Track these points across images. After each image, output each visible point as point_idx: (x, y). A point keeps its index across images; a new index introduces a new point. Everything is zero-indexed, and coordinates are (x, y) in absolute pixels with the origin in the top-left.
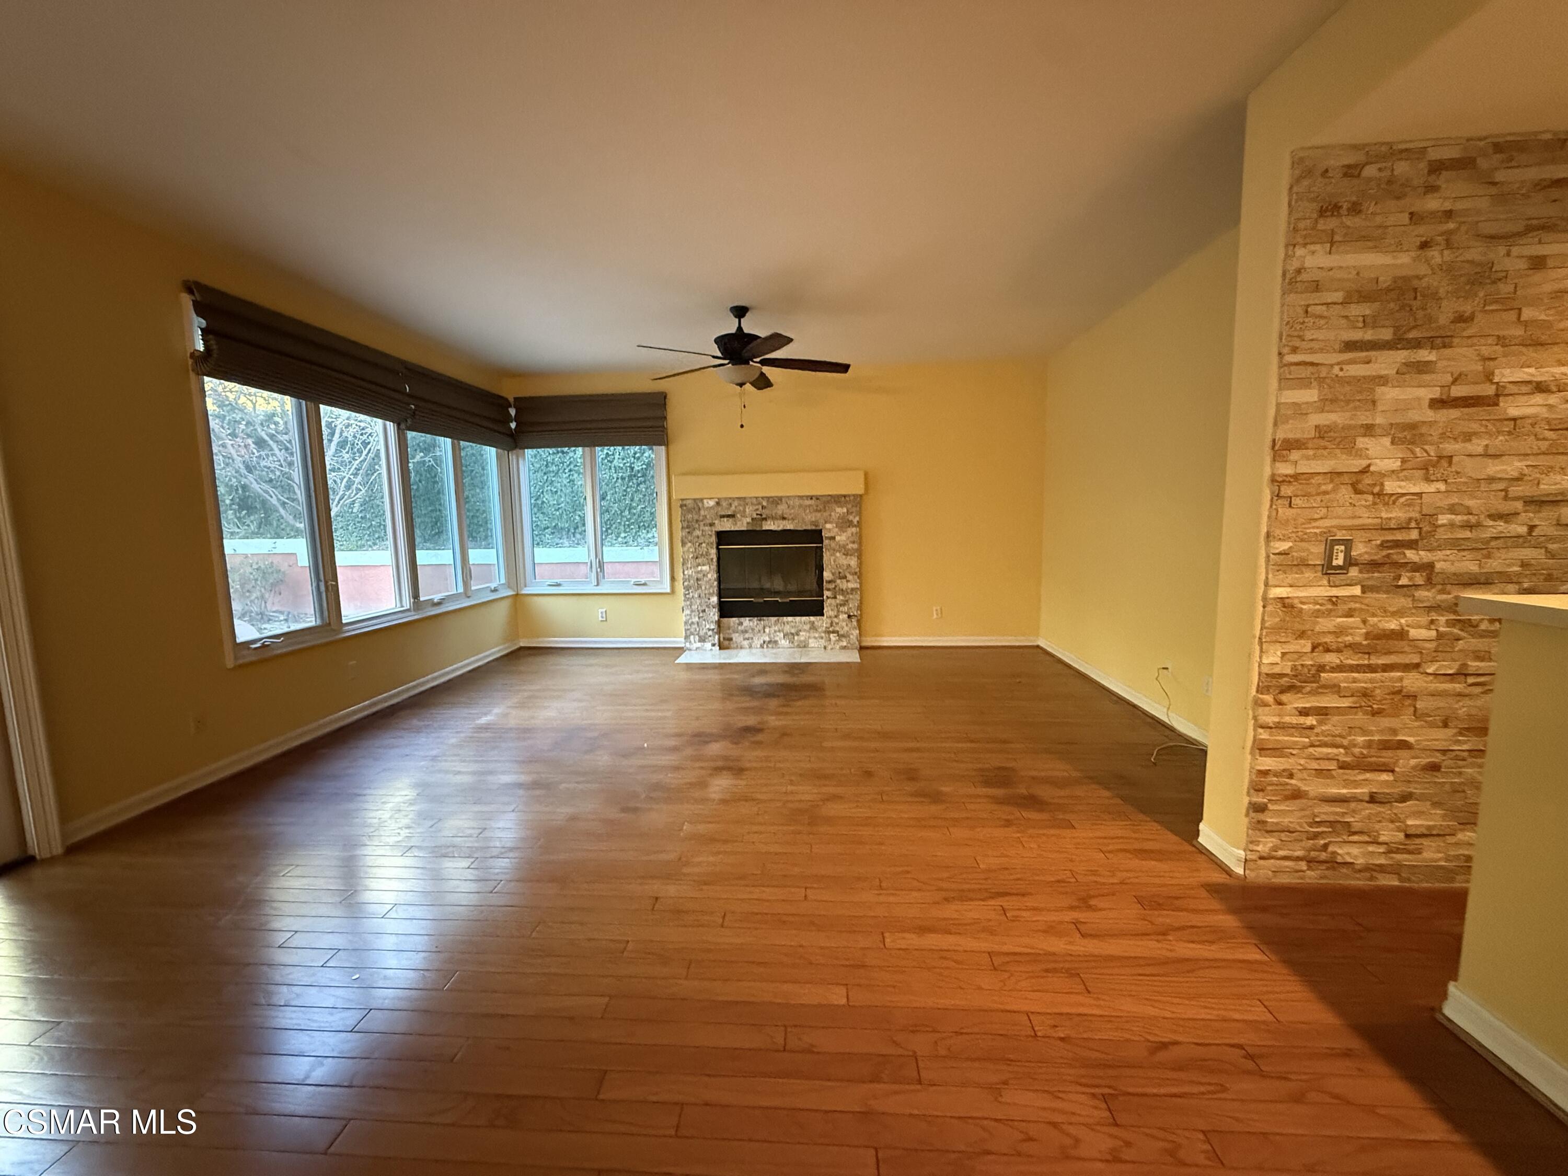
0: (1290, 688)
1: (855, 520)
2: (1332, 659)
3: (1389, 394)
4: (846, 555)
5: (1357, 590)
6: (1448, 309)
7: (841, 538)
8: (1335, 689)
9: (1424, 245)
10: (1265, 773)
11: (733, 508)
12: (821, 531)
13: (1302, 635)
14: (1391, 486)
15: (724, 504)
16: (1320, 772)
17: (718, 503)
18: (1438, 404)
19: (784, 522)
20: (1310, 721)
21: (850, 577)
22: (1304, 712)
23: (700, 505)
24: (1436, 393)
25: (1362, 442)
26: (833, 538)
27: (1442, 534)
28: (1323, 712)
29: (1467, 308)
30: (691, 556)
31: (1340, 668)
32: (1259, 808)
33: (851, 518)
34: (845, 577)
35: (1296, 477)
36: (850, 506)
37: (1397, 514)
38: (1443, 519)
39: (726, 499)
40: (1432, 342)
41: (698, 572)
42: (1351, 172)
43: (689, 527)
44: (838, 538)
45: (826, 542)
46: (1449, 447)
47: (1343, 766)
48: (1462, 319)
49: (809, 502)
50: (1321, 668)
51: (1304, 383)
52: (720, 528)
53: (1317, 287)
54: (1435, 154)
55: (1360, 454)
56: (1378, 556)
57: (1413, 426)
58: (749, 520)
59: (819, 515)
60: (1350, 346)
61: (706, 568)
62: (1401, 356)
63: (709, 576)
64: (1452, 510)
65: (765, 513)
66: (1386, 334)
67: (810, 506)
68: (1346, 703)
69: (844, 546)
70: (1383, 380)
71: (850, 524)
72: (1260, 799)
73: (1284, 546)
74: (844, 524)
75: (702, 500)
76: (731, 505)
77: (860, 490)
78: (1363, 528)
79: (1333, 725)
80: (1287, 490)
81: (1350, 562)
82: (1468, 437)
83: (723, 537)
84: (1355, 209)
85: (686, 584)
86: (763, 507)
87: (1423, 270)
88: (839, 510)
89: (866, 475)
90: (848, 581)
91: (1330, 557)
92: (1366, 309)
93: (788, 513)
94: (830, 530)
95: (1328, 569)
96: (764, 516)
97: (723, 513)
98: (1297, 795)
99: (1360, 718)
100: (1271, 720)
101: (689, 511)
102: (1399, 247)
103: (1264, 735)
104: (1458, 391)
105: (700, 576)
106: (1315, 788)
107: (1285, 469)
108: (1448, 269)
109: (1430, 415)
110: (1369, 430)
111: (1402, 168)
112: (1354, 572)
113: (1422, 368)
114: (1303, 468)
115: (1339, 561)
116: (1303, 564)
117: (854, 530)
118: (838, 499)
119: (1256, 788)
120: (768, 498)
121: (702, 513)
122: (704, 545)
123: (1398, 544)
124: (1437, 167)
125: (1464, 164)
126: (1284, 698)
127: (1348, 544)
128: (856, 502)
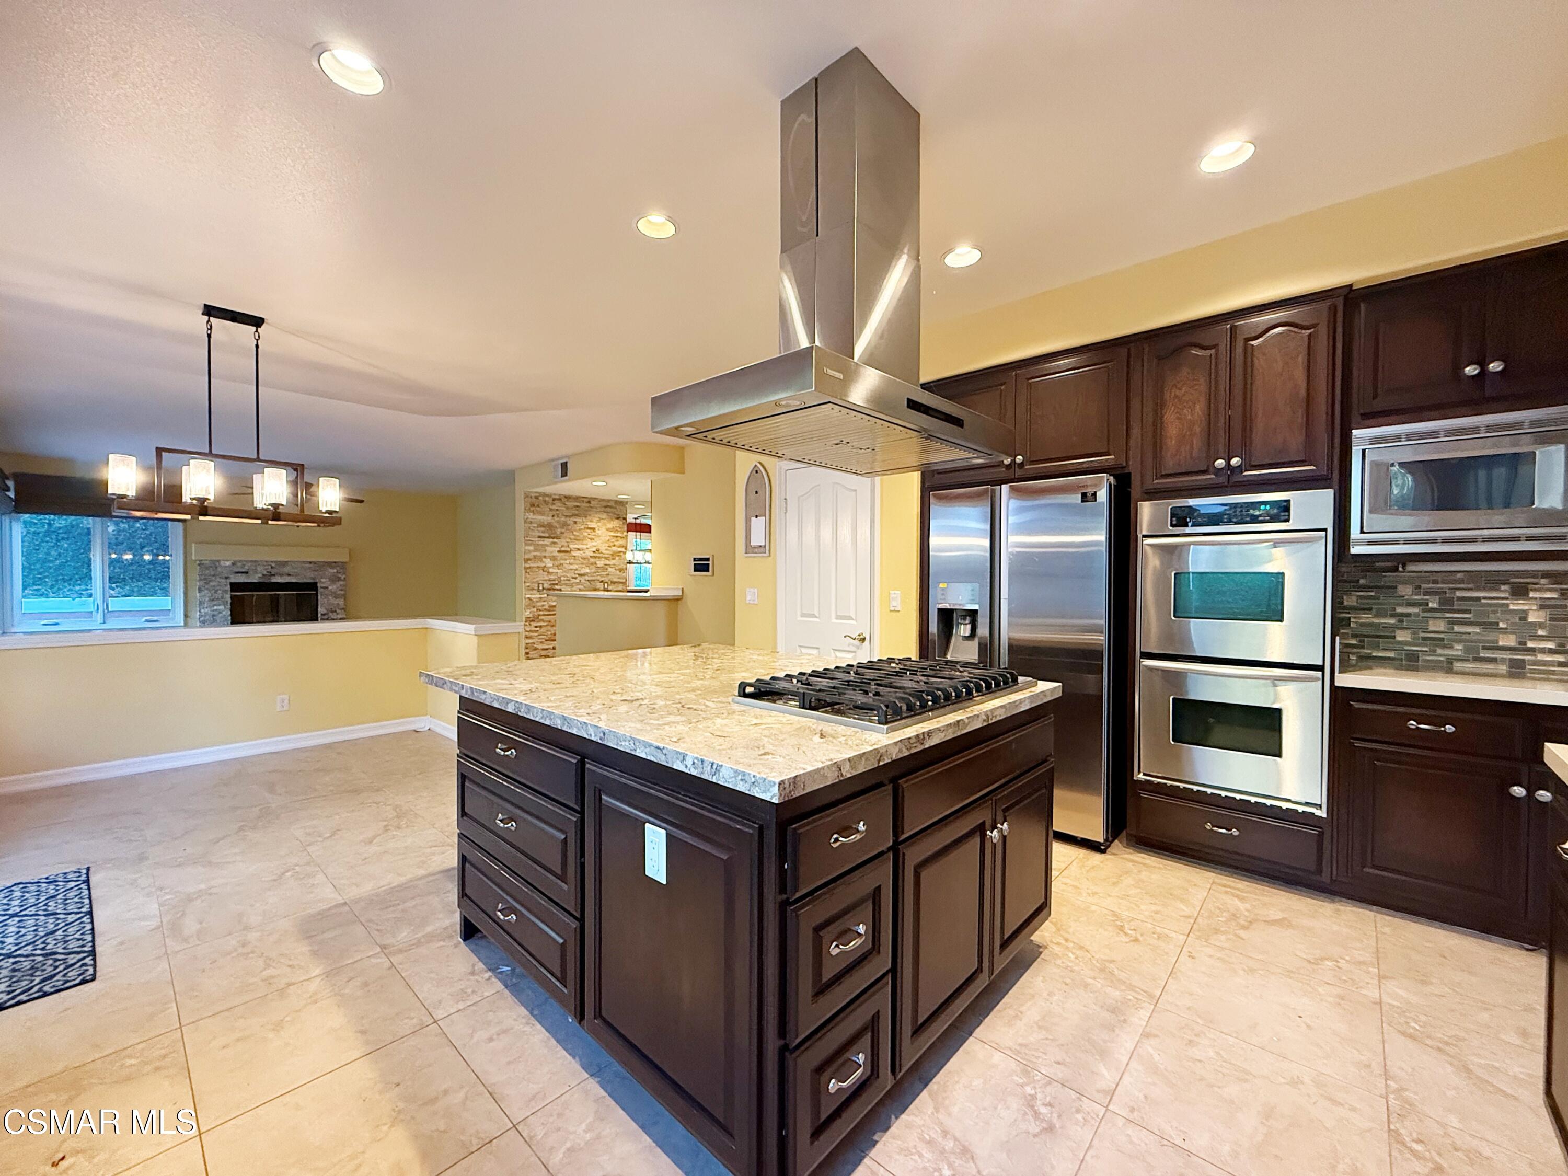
0: (533, 621)
1: (343, 577)
2: (541, 613)
3: (548, 549)
4: (336, 598)
5: (546, 595)
6: (559, 531)
7: (332, 588)
8: (542, 620)
9: (553, 516)
10: (527, 644)
11: (246, 567)
12: (316, 583)
13: (534, 607)
14: (551, 570)
15: (239, 564)
16: (541, 642)
17: (233, 564)
18: (559, 552)
19: (289, 577)
20: (538, 629)
21: (338, 611)
22: (536, 627)
23: (217, 564)
24: (558, 549)
25: (544, 560)
26: (327, 588)
27: (563, 582)
28: (540, 627)
29: (563, 530)
30: (207, 599)
31: (544, 615)
32: (527, 653)
33: (340, 575)
34: (335, 611)
35: (530, 568)
36: (338, 568)
37: (552, 577)
38: (562, 578)
39: (240, 561)
40: (557, 538)
41: (213, 611)
42: (536, 498)
43: (206, 580)
44: (330, 588)
45: (320, 590)
46: (562, 562)
47: (546, 640)
48: (562, 533)
49: (308, 565)
50: (539, 615)
51: (530, 545)
52: (233, 580)
53: (531, 523)
54: (554, 497)
55: (543, 562)
56: (549, 587)
57: (554, 556)
58: (260, 575)
59: (316, 573)
60: (540, 537)
61: (222, 607)
62: (551, 540)
63: (224, 613)
64: (564, 576)
65: (273, 572)
66: (547, 535)
67: (310, 568)
68: (545, 624)
69: (335, 593)
70: (547, 545)
71: (339, 579)
72: (527, 651)
73: (528, 584)
74: (334, 579)
75: (219, 561)
76: (244, 565)
77: (346, 559)
78: (546, 580)
79: (543, 630)
80: (528, 571)
81: (543, 589)
82: (566, 560)
83: (235, 587)
84: (538, 506)
85: (202, 619)
86: (272, 567)
87: (553, 521)
88: (331, 571)
89: (350, 550)
90: (337, 614)
91: (539, 587)
92: (543, 529)
93: (292, 571)
94: (323, 583)
95: (538, 590)
96: (273, 573)
97: (237, 571)
98: (536, 649)
99: (549, 628)
100: (528, 629)
101: (207, 568)
102: (548, 516)
103: (527, 633)
104: (563, 549)
105: (216, 613)
106: (540, 647)
107: (527, 566)
108: (558, 522)
109: (558, 554)
110: (545, 557)
111: (547, 499)
112: (545, 591)
113: (555, 543)
114: (532, 565)
115: (541, 588)
116: (533, 589)
117: (342, 583)
118: (331, 564)
119: (526, 648)
120: (275, 562)
121: (219, 569)
122: (219, 592)
123: (553, 584)
124: (554, 500)
125: (560, 499)
126: (532, 623)
127: (543, 584)
128: (342, 566)
